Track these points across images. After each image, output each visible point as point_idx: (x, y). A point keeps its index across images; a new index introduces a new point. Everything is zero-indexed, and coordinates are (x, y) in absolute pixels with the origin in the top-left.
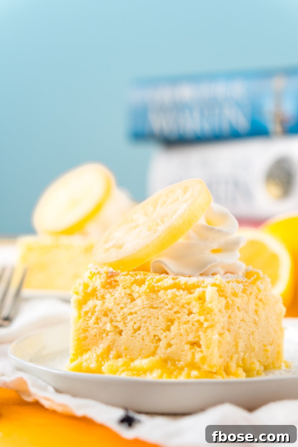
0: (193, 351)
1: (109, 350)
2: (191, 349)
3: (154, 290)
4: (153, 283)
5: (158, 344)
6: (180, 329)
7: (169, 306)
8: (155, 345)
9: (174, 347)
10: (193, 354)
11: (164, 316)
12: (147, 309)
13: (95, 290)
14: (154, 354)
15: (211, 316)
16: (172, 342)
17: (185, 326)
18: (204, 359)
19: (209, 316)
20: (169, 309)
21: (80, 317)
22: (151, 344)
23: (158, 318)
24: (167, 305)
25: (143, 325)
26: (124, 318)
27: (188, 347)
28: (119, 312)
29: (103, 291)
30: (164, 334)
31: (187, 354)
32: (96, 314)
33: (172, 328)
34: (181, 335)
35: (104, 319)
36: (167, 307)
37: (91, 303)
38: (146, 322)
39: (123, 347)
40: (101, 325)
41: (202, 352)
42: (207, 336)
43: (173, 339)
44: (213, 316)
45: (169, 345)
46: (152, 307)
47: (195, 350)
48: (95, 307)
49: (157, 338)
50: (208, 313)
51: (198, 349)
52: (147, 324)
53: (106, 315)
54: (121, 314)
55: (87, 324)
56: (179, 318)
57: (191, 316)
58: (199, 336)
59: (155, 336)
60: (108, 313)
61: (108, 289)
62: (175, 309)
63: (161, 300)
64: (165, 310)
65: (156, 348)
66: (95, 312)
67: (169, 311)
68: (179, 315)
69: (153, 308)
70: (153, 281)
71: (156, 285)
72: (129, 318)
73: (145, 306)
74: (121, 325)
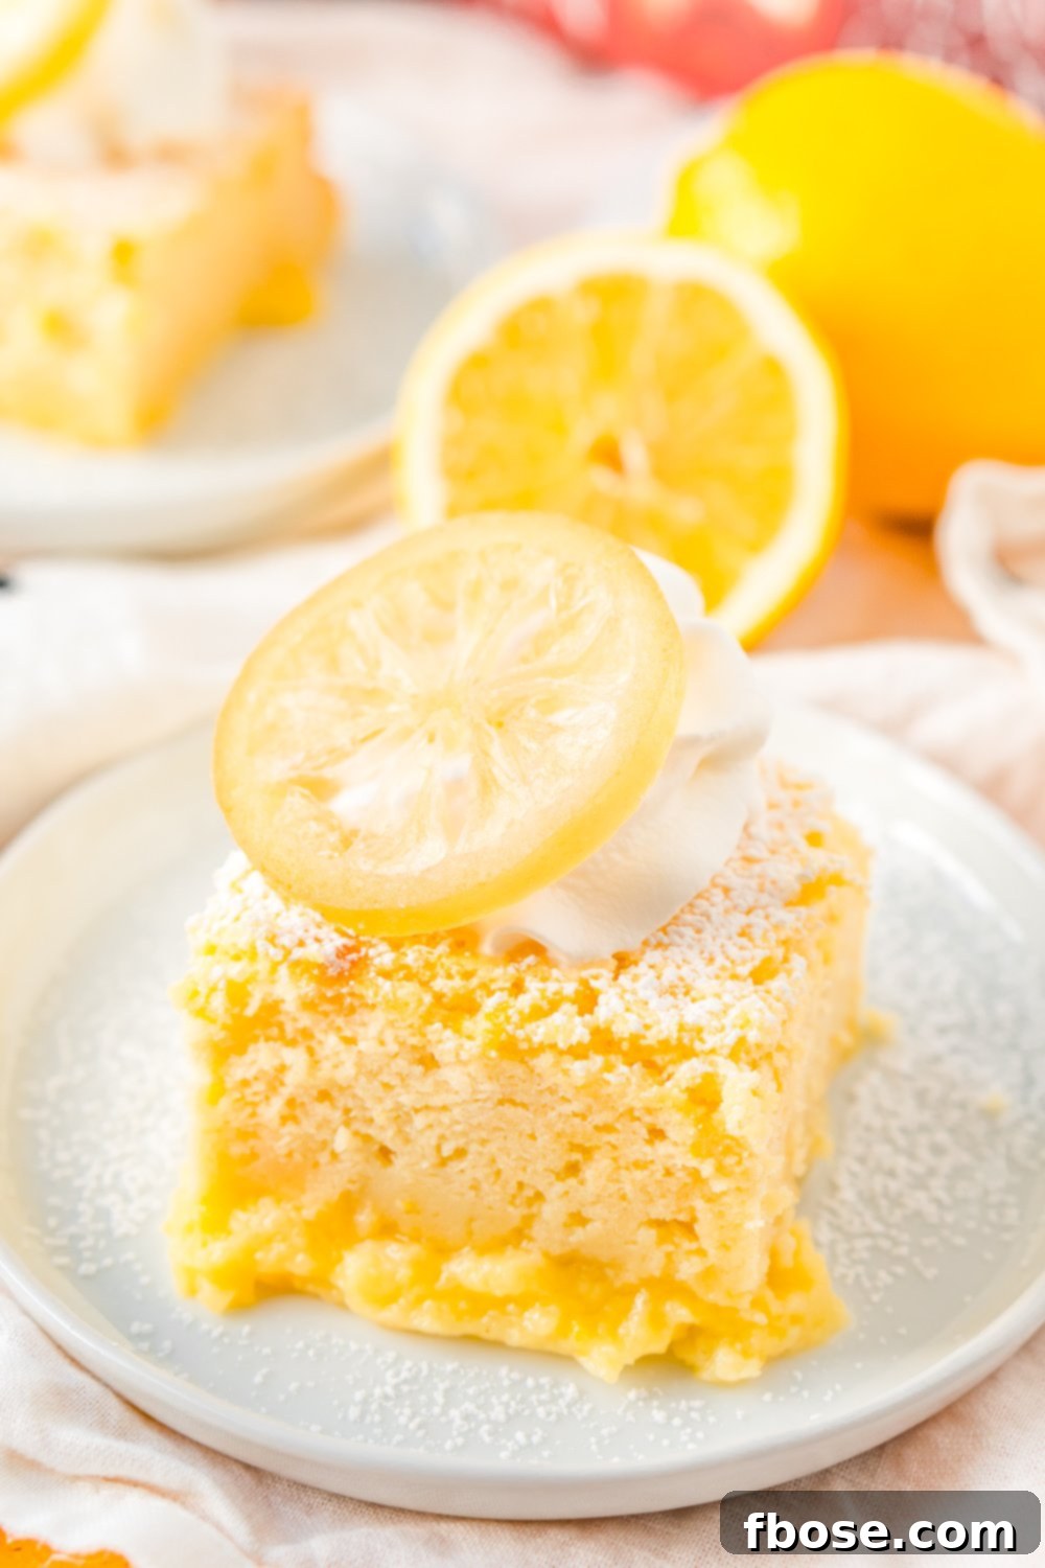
0: (670, 1248)
1: (348, 1203)
2: (661, 1241)
3: (512, 1050)
4: (510, 1028)
5: (534, 1209)
6: (618, 1181)
7: (576, 1106)
8: (524, 1211)
9: (594, 1228)
10: (669, 1255)
11: (559, 1135)
12: (489, 1105)
13: (271, 1009)
14: (518, 1236)
15: (739, 1163)
16: (588, 1212)
17: (639, 1175)
18: (709, 1275)
19: (730, 1161)
20: (575, 1115)
21: (218, 1090)
22: (511, 1209)
23: (533, 1137)
24: (566, 1100)
25: (474, 1148)
26: (401, 1117)
27: (648, 1236)
28: (380, 1100)
29: (306, 1020)
30: (559, 1187)
31: (647, 1254)
32: (286, 1092)
33: (589, 1173)
34: (623, 1197)
35: (322, 1109)
36: (568, 1109)
37: (262, 1056)
38: (483, 1142)
39: (400, 1205)
40: (308, 1127)
41: (701, 1252)
42: (721, 1215)
43: (594, 1203)
44: (746, 1163)
45: (578, 1219)
46: (506, 1101)
47: (677, 1246)
48: (282, 1068)
49: (529, 1193)
50: (728, 1151)
51: (687, 1245)
52: (492, 1148)
53: (324, 1096)
54: (389, 1104)
55: (253, 1115)
56: (615, 1147)
57: (662, 1148)
58: (692, 1210)
59: (521, 1185)
60: (335, 1093)
61: (326, 1014)
62: (600, 1118)
63: (544, 1086)
64: (560, 1115)
65: (528, 1220)
66: (282, 1084)
67: (577, 1121)
68: (612, 1138)
69: (513, 1103)
70: (508, 1019)
71: (520, 1034)
72: (419, 1121)
73: (480, 1096)
74: (388, 1137)
